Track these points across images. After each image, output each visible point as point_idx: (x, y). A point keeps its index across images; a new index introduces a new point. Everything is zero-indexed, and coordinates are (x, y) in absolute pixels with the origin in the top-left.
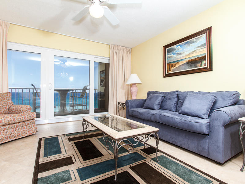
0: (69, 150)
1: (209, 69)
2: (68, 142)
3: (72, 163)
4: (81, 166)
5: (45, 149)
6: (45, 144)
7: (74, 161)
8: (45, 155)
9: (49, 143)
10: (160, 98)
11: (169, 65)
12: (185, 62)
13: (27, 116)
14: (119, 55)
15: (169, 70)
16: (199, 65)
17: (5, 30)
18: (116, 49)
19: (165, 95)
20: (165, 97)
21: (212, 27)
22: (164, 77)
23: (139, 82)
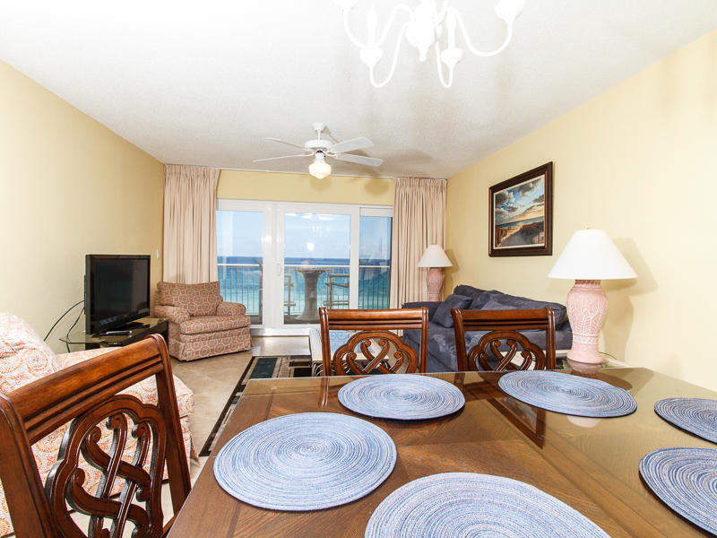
0: (283, 375)
1: (546, 251)
2: (287, 366)
5: (254, 371)
6: (257, 365)
8: (252, 376)
9: (263, 365)
10: (460, 304)
11: (497, 230)
12: (518, 228)
13: (238, 321)
14: (415, 198)
15: (498, 242)
16: (536, 239)
17: (213, 182)
18: (408, 188)
19: (470, 298)
20: (471, 301)
21: (551, 163)
22: (490, 255)
23: (446, 263)
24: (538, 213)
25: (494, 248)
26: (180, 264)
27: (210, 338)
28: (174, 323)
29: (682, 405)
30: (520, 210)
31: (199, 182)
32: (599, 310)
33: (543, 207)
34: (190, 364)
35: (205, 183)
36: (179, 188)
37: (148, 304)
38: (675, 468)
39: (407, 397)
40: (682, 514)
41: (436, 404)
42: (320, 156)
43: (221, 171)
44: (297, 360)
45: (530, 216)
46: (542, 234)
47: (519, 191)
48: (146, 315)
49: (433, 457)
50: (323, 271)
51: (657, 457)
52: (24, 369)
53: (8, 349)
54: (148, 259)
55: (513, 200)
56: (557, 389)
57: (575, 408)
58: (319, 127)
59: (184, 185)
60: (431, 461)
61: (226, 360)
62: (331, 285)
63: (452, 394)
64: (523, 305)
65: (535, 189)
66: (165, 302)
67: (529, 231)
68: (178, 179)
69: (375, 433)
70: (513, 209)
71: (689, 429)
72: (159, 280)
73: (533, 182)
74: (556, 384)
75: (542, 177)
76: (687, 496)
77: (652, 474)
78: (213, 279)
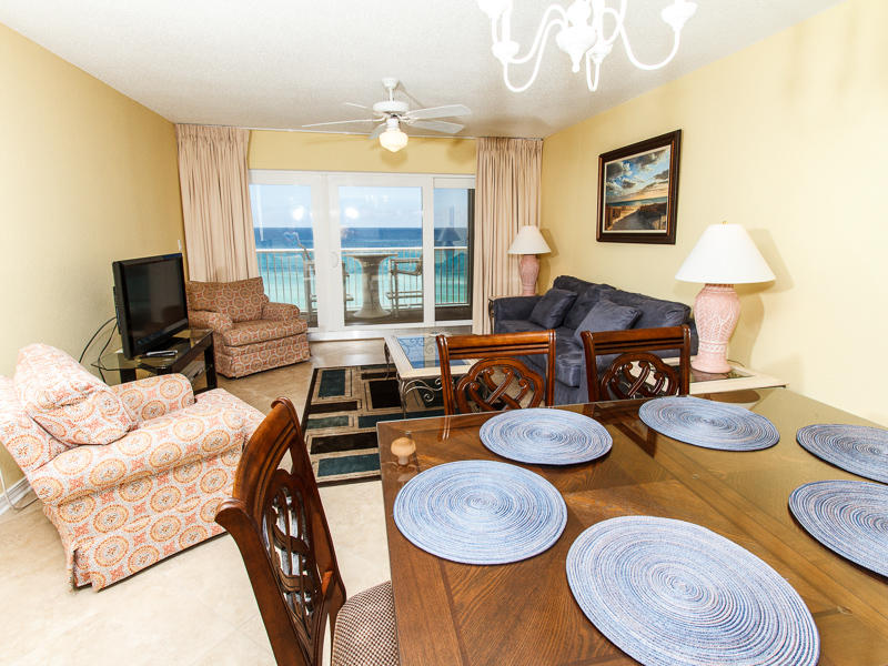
0: (358, 391)
1: (668, 238)
2: (360, 380)
3: (356, 409)
4: (366, 413)
5: (321, 387)
6: (323, 379)
7: (359, 406)
8: (321, 395)
9: (330, 379)
10: (563, 301)
11: (609, 209)
12: (634, 209)
13: (292, 327)
14: (503, 164)
15: (608, 224)
16: (656, 224)
17: (240, 148)
18: (494, 150)
19: (575, 294)
20: (576, 297)
21: (680, 131)
22: (599, 240)
23: (543, 249)
24: (661, 193)
25: (604, 231)
26: (210, 257)
27: (261, 349)
28: (218, 334)
29: (821, 432)
30: (638, 187)
31: (222, 147)
32: (731, 315)
33: (667, 185)
34: (242, 382)
35: (231, 149)
36: (198, 156)
37: (186, 315)
38: (820, 503)
39: (552, 437)
40: (829, 546)
41: (583, 446)
42: (393, 122)
43: (251, 131)
44: (369, 372)
45: (650, 195)
46: (665, 219)
47: (637, 162)
48: (186, 327)
49: (599, 503)
50: (385, 256)
51: (804, 492)
52: (97, 415)
53: (77, 395)
54: (179, 257)
55: (630, 173)
56: (699, 419)
57: (720, 441)
58: (390, 83)
59: (204, 153)
60: (598, 507)
61: (283, 374)
62: (395, 272)
63: (595, 431)
64: (641, 304)
65: (658, 162)
66: (199, 307)
67: (648, 213)
68: (195, 144)
69: (536, 480)
70: (628, 185)
71: (830, 460)
73: (656, 153)
74: (698, 414)
75: (668, 149)
76: (832, 530)
77: (801, 509)
78: (253, 275)
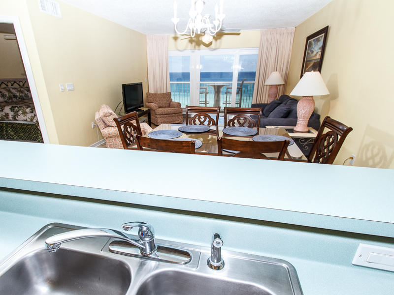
11: (306, 63)
12: (312, 63)
13: (177, 110)
15: (305, 71)
17: (167, 41)
21: (328, 27)
28: (152, 110)
33: (321, 53)
36: (153, 47)
37: (143, 102)
45: (317, 57)
47: (316, 41)
48: (143, 106)
53: (109, 114)
54: (141, 84)
55: (313, 46)
65: (321, 41)
66: (150, 101)
67: (315, 66)
70: (312, 52)
72: (147, 92)
73: (321, 37)
75: (323, 35)
78: (169, 91)
